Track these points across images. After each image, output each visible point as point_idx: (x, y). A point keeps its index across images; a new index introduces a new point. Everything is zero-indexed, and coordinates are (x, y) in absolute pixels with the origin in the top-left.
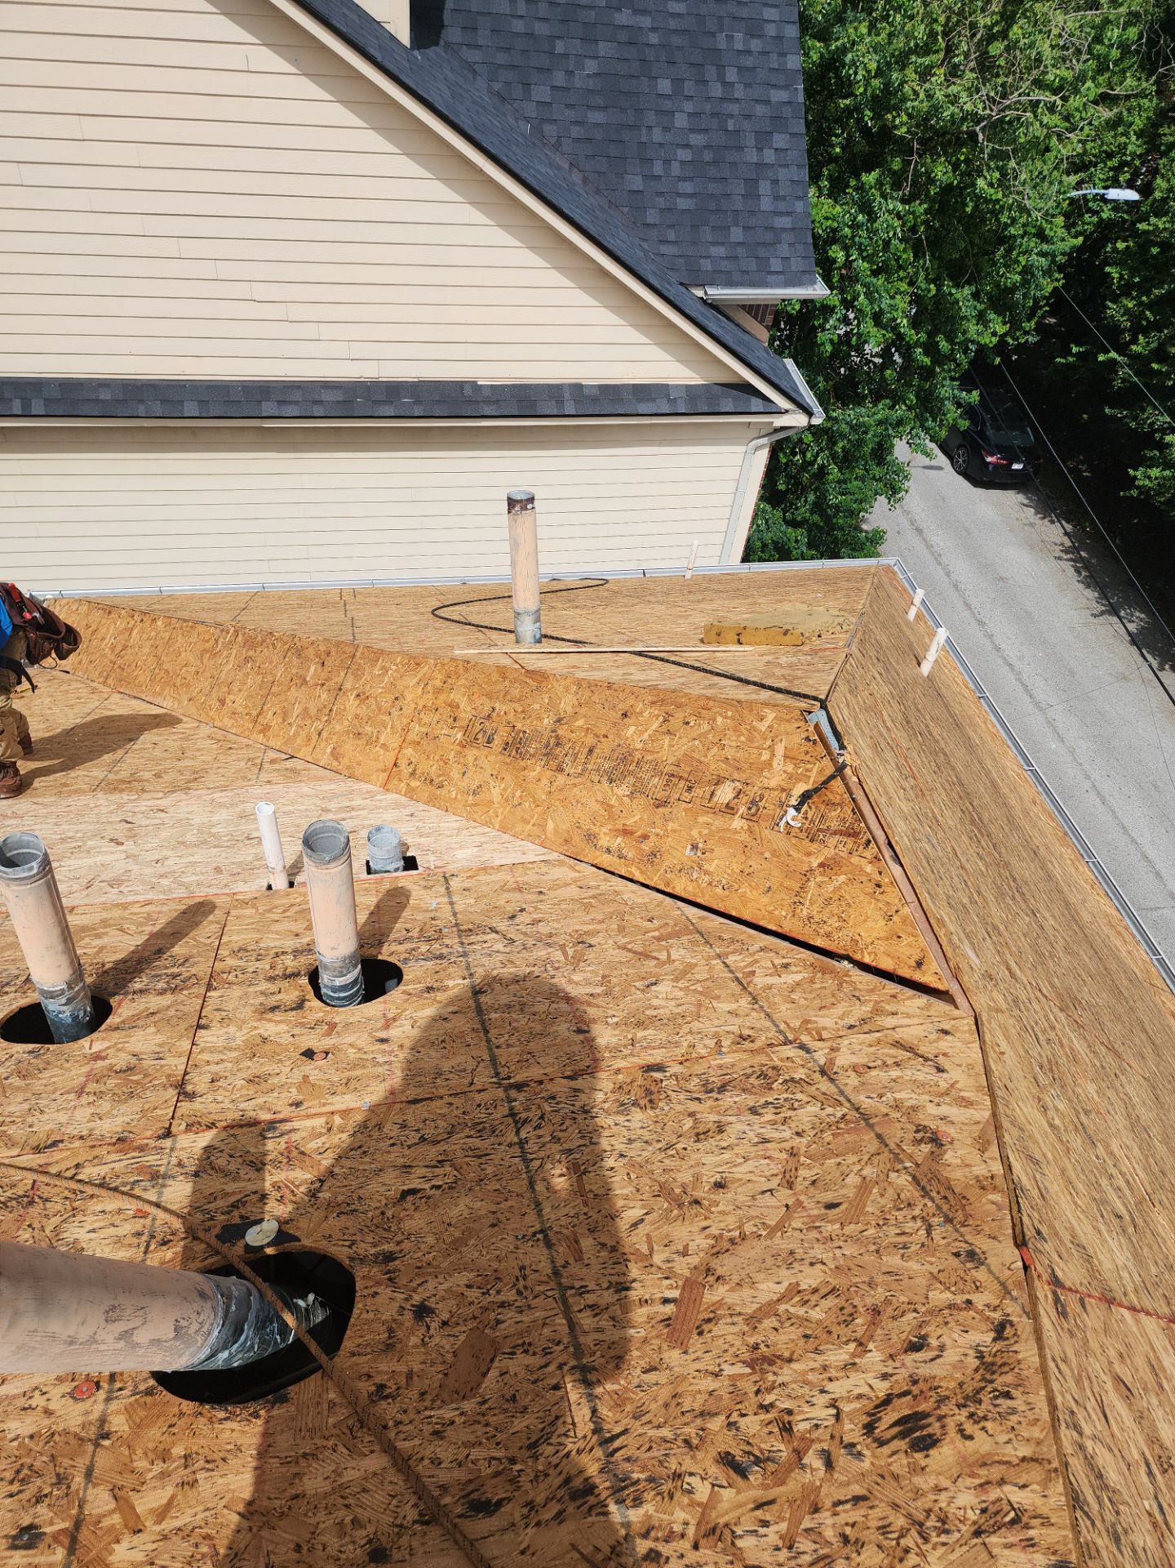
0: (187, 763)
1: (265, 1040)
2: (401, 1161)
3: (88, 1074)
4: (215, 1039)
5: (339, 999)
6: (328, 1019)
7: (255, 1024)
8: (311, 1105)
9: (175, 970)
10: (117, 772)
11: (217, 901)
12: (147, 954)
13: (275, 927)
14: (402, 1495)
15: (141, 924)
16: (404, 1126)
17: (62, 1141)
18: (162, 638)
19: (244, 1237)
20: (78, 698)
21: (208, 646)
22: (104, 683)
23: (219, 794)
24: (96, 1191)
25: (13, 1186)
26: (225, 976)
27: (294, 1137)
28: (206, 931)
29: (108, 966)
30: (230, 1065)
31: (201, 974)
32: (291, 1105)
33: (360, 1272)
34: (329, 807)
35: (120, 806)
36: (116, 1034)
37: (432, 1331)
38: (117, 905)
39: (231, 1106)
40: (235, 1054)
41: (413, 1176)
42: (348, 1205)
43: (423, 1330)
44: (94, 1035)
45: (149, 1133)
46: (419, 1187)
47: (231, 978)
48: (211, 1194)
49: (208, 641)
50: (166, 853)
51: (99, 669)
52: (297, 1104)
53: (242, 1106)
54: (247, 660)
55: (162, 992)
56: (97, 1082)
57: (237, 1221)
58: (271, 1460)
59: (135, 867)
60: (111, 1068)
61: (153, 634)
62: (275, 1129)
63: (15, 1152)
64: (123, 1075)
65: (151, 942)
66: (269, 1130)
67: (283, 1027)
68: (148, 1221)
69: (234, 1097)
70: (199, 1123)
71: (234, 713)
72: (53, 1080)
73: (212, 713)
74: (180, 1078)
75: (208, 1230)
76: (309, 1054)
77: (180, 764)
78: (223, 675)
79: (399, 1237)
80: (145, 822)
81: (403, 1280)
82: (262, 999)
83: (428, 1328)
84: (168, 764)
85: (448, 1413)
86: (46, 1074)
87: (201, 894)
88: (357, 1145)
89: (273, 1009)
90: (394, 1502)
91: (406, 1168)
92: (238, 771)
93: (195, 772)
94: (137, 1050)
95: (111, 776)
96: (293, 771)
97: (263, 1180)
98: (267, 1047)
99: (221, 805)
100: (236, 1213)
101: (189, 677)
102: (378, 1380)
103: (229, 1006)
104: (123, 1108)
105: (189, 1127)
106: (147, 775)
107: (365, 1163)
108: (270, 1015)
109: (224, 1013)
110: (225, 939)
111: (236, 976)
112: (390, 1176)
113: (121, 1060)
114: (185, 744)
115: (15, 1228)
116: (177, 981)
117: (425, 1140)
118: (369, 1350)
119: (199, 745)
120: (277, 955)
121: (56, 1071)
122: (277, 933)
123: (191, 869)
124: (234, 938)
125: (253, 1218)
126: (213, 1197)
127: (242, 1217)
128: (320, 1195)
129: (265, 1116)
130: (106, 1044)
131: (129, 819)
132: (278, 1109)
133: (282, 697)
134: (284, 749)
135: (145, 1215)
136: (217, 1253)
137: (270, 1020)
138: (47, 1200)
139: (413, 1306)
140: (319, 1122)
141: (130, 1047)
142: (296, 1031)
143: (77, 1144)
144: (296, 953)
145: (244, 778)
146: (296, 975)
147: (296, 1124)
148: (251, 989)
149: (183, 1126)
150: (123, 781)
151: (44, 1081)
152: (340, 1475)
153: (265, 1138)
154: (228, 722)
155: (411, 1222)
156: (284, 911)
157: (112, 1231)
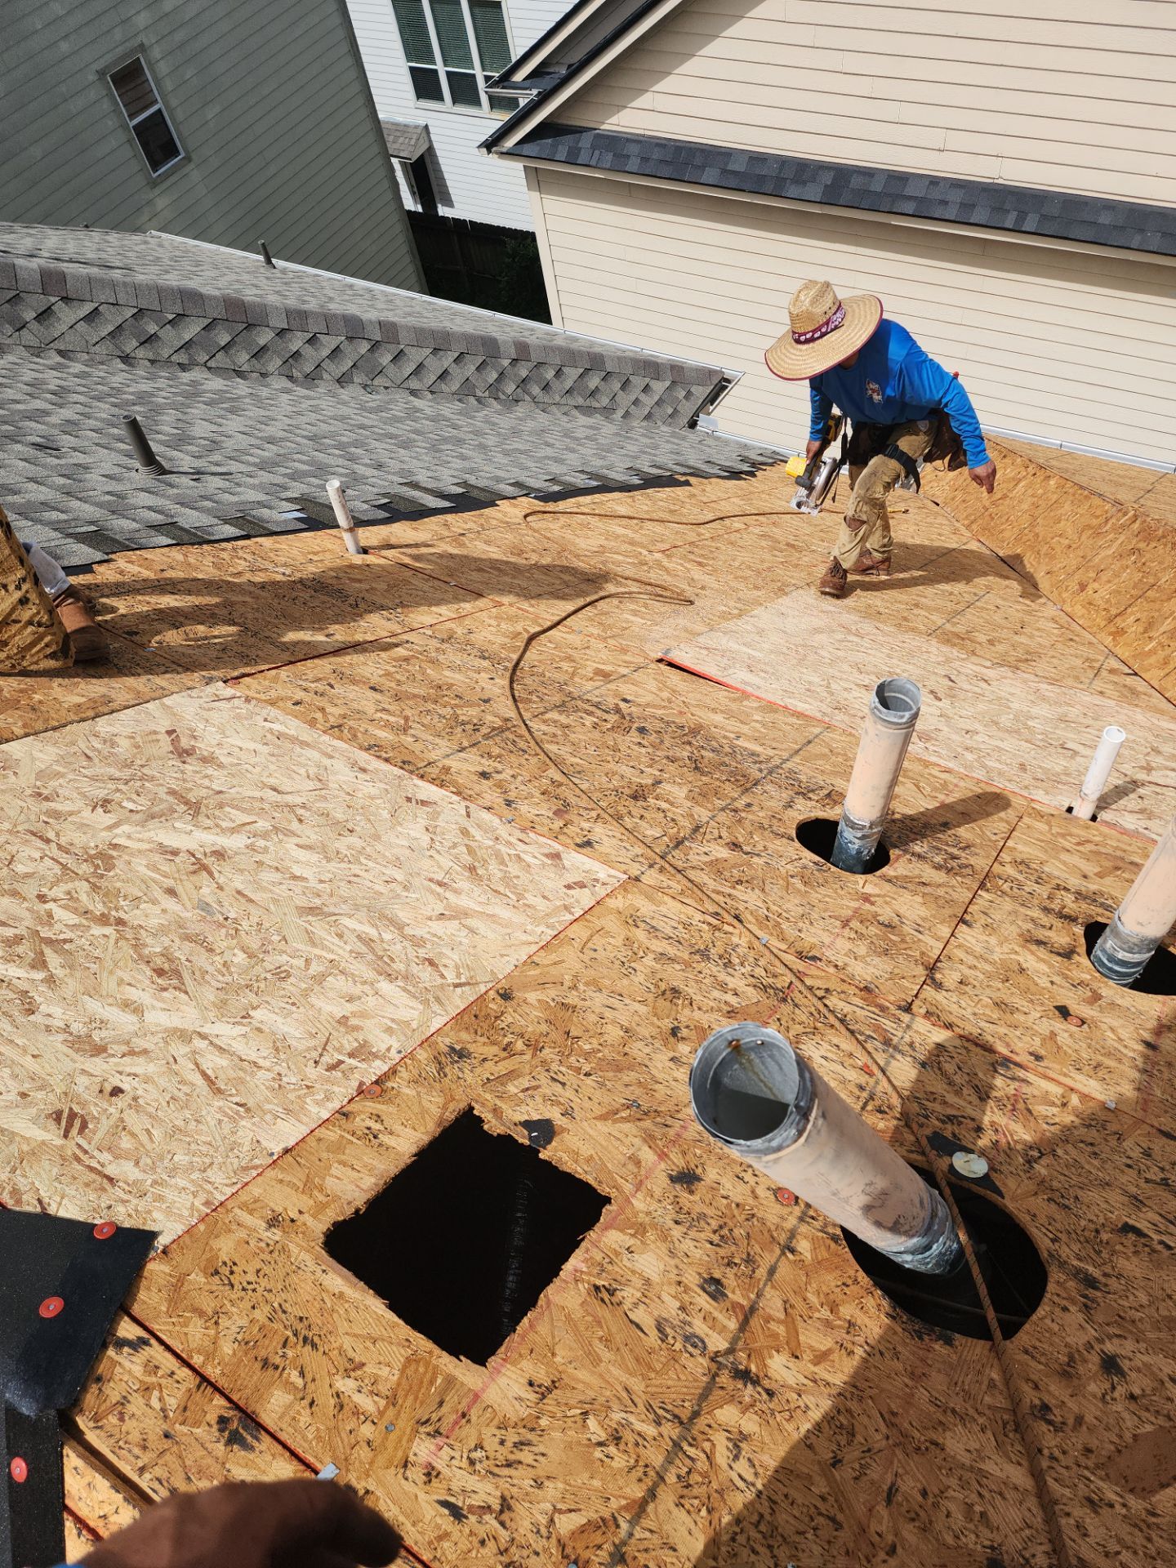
0: (1023, 639)
1: (1022, 970)
2: (1133, 1190)
3: (856, 911)
4: (973, 941)
5: (1110, 969)
6: (1095, 985)
7: (1017, 949)
8: (1052, 1066)
9: (955, 851)
10: (955, 624)
11: (1014, 800)
12: (933, 821)
13: (1064, 856)
14: (1037, 1531)
15: (935, 789)
16: (1147, 1154)
17: (820, 960)
18: (1048, 499)
19: (951, 1155)
20: (940, 535)
21: (1095, 522)
22: (968, 527)
23: (1045, 686)
24: (837, 1024)
25: (775, 976)
26: (1001, 882)
27: (1025, 1089)
28: (996, 825)
29: (897, 816)
30: (981, 976)
31: (978, 868)
32: (1031, 1054)
33: (1055, 1275)
34: (1161, 749)
35: (948, 661)
36: (888, 886)
37: (1116, 1394)
38: (920, 760)
39: (971, 1018)
40: (988, 968)
41: (1142, 1215)
42: (1063, 1197)
43: (1108, 1386)
44: (869, 877)
45: (892, 998)
46: (1146, 1231)
47: (1006, 887)
48: (932, 1093)
49: (1097, 517)
50: (980, 728)
51: (969, 511)
52: (1038, 1058)
53: (983, 1024)
54: (1133, 551)
55: (938, 867)
56: (861, 922)
57: (948, 1134)
58: (922, 1390)
59: (946, 729)
60: (875, 916)
61: (1040, 491)
62: (1008, 1068)
63: (784, 947)
64: (884, 929)
65: (941, 811)
66: (1002, 1065)
67: (1043, 967)
68: (872, 1081)
69: (977, 1011)
70: (938, 1016)
71: (1090, 604)
72: (827, 899)
73: (1065, 595)
74: (932, 961)
75: (921, 1126)
76: (1064, 1012)
77: (1016, 638)
78: (1097, 560)
79: (1108, 1270)
80: (966, 686)
81: (1100, 1317)
82: (1030, 926)
83: (1113, 1388)
84: (1004, 634)
85: (1110, 1493)
86: (822, 890)
87: (1000, 785)
88: (1090, 1140)
89: (1039, 943)
90: (1027, 1532)
91: (1137, 1202)
92: (1073, 668)
93: (1028, 653)
94: (902, 912)
95: (948, 626)
96: (1133, 692)
97: (984, 1112)
98: (1021, 979)
99: (1044, 699)
100: (949, 1126)
101: (1058, 550)
102: (1047, 1399)
103: (997, 916)
104: (877, 960)
105: (928, 1015)
106: (982, 638)
107: (1092, 1164)
108: (1034, 947)
109: (990, 920)
110: (1010, 843)
111: (1011, 888)
112: (1115, 1197)
113: (886, 914)
114: (1027, 618)
115: (768, 1014)
116: (954, 863)
117: (1167, 1185)
118: (1043, 1360)
119: (1042, 624)
120: (1058, 887)
121: (830, 892)
122: (1064, 863)
123: (996, 754)
124: (1020, 847)
125: (964, 1143)
126: (932, 1096)
127: (954, 1135)
128: (1035, 1165)
129: (1002, 1049)
130: (876, 891)
131: (953, 677)
132: (1017, 1050)
133: (1157, 606)
134: (1131, 662)
135: (871, 1074)
136: (923, 1153)
137: (1033, 953)
138: (796, 1005)
139: (1102, 1351)
140: (1055, 1090)
141: (896, 905)
142: (1056, 979)
143: (832, 970)
144: (1080, 895)
145: (1077, 678)
146: (1073, 919)
147: (1031, 1077)
148: (1022, 910)
149: (923, 1011)
150: (957, 636)
151: (820, 896)
152: (982, 1459)
153: (996, 1071)
154: (1079, 610)
155: (1126, 1263)
156: (1079, 844)
157: (839, 1068)
